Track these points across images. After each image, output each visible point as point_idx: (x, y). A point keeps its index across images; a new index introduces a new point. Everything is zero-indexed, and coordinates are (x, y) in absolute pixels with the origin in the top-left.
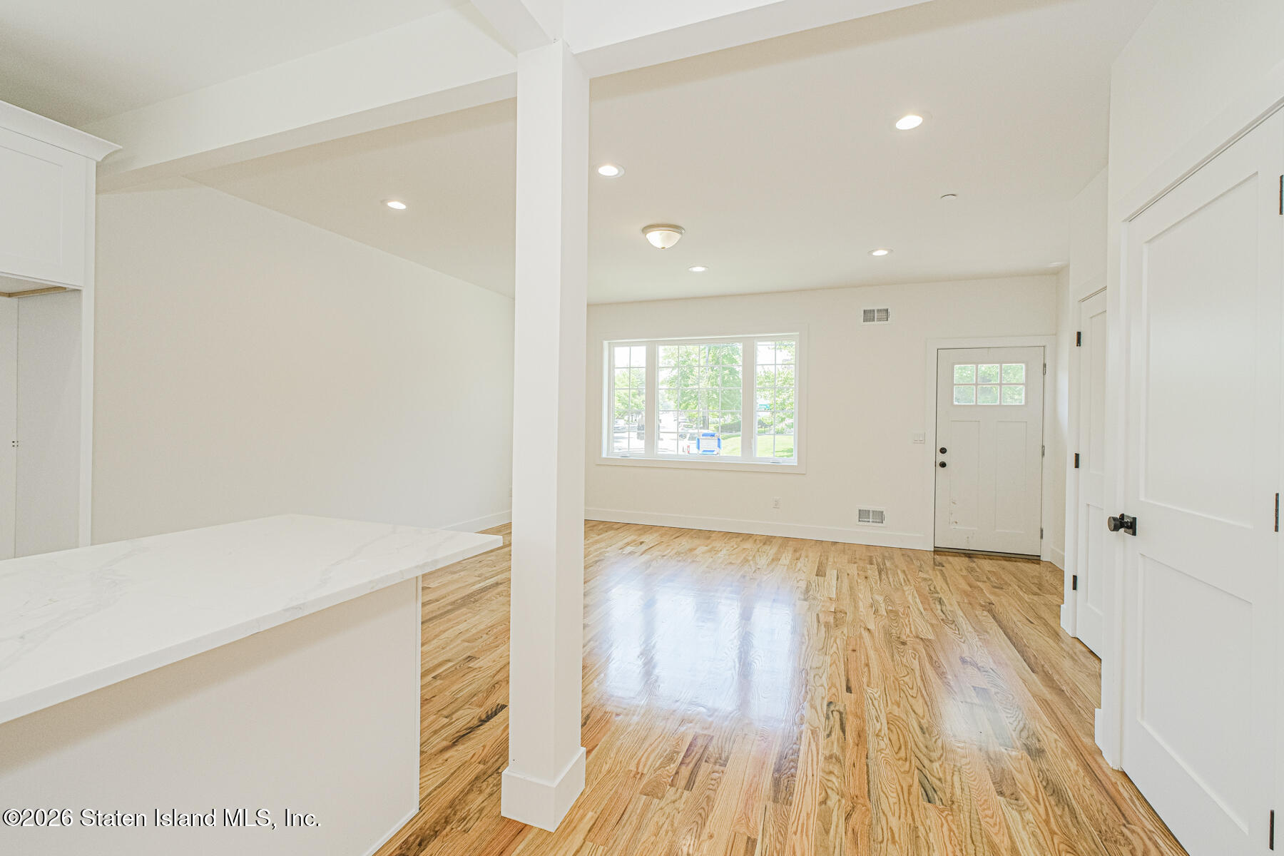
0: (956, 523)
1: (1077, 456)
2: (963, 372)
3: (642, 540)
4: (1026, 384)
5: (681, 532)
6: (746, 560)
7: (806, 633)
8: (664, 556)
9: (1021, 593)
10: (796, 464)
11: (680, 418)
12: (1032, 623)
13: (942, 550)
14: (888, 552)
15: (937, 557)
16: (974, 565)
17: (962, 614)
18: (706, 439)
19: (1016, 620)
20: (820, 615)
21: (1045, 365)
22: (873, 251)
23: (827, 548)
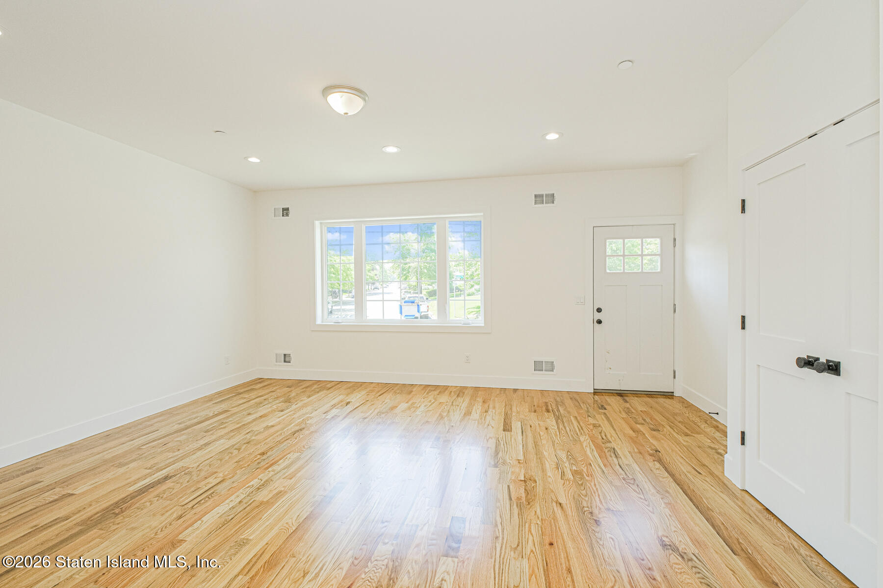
0: (610, 368)
1: (743, 318)
2: (613, 246)
3: (348, 401)
4: (661, 255)
5: (387, 388)
6: (441, 417)
7: (499, 520)
8: (365, 418)
9: (675, 434)
10: (483, 325)
11: (403, 286)
12: (700, 473)
13: (600, 391)
15: (596, 397)
16: (628, 405)
17: (639, 469)
18: (407, 305)
19: (685, 471)
20: (511, 487)
21: (675, 240)
22: (547, 134)
23: (509, 394)
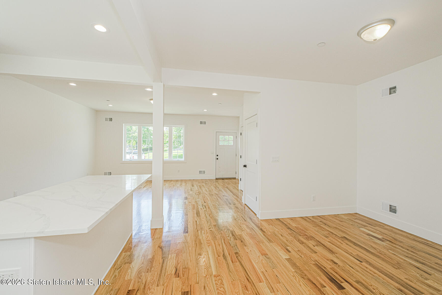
0: (220, 172)
1: (241, 156)
2: (221, 137)
4: (233, 141)
9: (232, 184)
10: (184, 160)
14: (206, 180)
15: (216, 180)
16: (224, 181)
17: (222, 189)
19: (232, 189)
21: (236, 137)
22: (204, 110)
23: (192, 181)
